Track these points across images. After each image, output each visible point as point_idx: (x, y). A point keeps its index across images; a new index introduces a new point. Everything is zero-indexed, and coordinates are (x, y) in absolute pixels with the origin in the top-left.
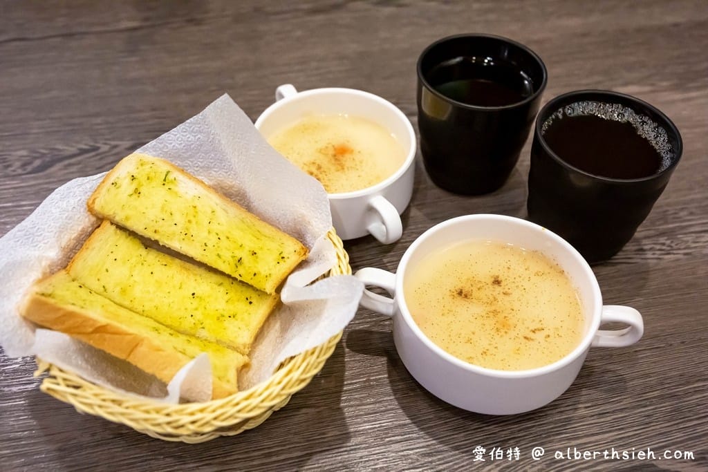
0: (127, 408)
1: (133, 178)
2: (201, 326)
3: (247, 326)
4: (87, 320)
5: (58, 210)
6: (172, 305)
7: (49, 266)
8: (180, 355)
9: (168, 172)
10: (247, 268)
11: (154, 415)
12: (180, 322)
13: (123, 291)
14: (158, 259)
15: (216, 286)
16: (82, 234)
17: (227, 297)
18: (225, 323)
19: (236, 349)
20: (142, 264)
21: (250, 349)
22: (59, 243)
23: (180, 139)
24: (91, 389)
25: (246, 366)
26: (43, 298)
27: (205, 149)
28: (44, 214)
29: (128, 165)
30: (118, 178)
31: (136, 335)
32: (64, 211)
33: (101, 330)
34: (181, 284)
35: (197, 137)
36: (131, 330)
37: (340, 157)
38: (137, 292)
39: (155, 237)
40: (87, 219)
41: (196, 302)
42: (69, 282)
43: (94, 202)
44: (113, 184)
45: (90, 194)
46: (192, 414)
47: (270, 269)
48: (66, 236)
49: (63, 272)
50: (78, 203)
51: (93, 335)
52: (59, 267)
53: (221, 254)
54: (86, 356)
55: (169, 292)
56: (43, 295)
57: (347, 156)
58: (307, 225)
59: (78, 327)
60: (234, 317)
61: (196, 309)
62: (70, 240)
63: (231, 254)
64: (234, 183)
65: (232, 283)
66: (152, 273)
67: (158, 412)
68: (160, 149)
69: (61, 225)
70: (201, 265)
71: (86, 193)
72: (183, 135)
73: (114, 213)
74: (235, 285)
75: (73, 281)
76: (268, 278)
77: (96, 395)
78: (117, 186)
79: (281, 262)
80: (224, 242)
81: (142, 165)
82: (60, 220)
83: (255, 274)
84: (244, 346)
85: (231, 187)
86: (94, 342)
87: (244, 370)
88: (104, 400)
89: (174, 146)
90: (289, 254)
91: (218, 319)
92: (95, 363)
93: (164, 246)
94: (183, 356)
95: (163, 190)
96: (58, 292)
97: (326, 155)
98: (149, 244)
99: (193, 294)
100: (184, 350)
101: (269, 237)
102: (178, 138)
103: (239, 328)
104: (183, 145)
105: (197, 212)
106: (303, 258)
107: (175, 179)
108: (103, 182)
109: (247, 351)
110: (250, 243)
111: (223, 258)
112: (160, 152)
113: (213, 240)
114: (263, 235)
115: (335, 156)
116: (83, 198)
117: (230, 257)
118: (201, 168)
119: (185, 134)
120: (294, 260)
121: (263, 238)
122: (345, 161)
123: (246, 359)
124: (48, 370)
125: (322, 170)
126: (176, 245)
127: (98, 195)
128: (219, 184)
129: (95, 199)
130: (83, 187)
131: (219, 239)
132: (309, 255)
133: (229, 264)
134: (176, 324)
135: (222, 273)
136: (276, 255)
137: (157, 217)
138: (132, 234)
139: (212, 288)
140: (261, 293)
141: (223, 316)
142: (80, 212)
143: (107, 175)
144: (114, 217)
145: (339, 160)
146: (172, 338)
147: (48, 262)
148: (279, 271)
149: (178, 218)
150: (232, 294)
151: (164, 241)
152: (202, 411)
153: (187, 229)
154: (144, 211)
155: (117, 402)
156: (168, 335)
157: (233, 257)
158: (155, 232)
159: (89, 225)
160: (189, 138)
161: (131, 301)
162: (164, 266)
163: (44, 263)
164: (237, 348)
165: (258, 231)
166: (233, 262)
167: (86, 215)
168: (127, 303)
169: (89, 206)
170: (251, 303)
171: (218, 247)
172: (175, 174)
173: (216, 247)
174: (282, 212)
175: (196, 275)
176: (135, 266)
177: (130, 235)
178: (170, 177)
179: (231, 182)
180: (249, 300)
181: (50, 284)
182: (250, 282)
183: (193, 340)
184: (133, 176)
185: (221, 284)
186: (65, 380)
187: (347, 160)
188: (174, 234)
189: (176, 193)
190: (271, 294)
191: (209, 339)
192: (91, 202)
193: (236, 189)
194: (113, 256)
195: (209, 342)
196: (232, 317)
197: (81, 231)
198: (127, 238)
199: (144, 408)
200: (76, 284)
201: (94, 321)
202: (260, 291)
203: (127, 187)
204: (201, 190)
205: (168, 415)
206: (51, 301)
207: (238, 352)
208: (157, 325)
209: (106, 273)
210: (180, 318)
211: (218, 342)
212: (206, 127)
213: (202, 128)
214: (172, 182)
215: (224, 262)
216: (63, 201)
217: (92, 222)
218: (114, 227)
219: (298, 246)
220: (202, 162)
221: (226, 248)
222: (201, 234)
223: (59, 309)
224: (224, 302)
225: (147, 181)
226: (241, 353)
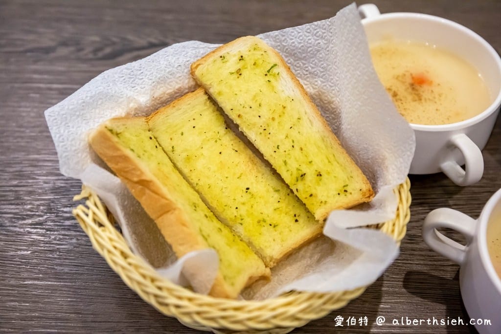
0: (130, 264)
1: (242, 58)
2: (241, 222)
3: (283, 241)
4: (136, 168)
5: (165, 63)
6: (224, 190)
7: (136, 109)
8: (200, 239)
9: (275, 65)
10: (306, 186)
11: (148, 282)
12: (224, 210)
13: (188, 159)
14: (232, 142)
15: (272, 190)
16: (178, 93)
17: (277, 205)
18: (263, 228)
19: (262, 258)
20: (216, 141)
21: (275, 264)
22: (152, 92)
23: (301, 38)
24: (110, 233)
25: (264, 279)
26: (109, 134)
27: (321, 56)
28: (153, 62)
29: (242, 45)
30: (228, 53)
31: (171, 202)
32: (170, 65)
33: (145, 184)
34: (242, 174)
35: (317, 42)
36: (169, 196)
37: (418, 87)
38: (199, 165)
39: (237, 121)
40: (187, 81)
41: (246, 197)
42: (145, 130)
43: (196, 67)
44: (221, 57)
45: (199, 58)
46: (180, 298)
47: (328, 197)
48: (162, 89)
49: (144, 119)
50: (185, 63)
51: (137, 185)
52: (144, 114)
53: (288, 162)
54: (126, 203)
55: (227, 178)
56: (111, 131)
57: (425, 87)
58: (384, 169)
59: (127, 172)
60: (274, 227)
61: (243, 204)
62: (164, 93)
63: (297, 166)
64: (334, 99)
65: (289, 195)
66: (220, 153)
67: (153, 280)
68: (280, 42)
69: (162, 77)
70: (268, 164)
71: (197, 57)
72: (305, 35)
73: (210, 84)
74: (290, 198)
75: (149, 131)
76: (323, 204)
77: (111, 240)
78: (224, 61)
79: (342, 195)
80: (297, 152)
81: (255, 49)
82: (163, 72)
83: (311, 195)
84: (271, 259)
85: (330, 103)
86: (134, 191)
87: (261, 282)
88: (115, 248)
89: (293, 43)
90: (354, 190)
91: (259, 222)
92: (131, 212)
93: (242, 133)
94: (204, 242)
95: (262, 80)
96: (127, 134)
97: (403, 83)
98: (231, 125)
99: (248, 189)
100: (209, 236)
101: (341, 165)
102: (301, 36)
103: (274, 240)
104: (302, 44)
105: (284, 113)
106: (366, 200)
107: (278, 74)
108: (214, 52)
109: (272, 264)
110: (320, 163)
111: (288, 166)
112: (279, 44)
113: (286, 145)
114: (336, 160)
115: (412, 85)
116: (192, 60)
117: (295, 169)
118: (310, 73)
119: (307, 34)
120: (356, 197)
121: (335, 163)
122: (423, 92)
123: (268, 271)
124: (87, 198)
125: (398, 97)
126: (252, 136)
127: (203, 63)
128: (320, 95)
129: (199, 65)
130: (197, 51)
131: (293, 146)
132: (374, 199)
133: (291, 175)
134: (219, 210)
135: (282, 180)
136: (339, 186)
137: (245, 102)
138: (220, 110)
139: (268, 191)
140: (310, 216)
141: (264, 221)
142: (183, 72)
143: (220, 48)
144: (210, 88)
145: (417, 90)
146: (205, 221)
147: (136, 106)
148: (337, 202)
149: (265, 112)
150: (283, 205)
151: (243, 128)
152: (190, 300)
153: (268, 126)
154: (237, 93)
155: (125, 256)
156: (203, 215)
157: (298, 170)
158: (239, 116)
159: (187, 87)
160: (310, 39)
161: (191, 171)
162: (234, 151)
163: (132, 105)
164: (264, 257)
165: (334, 155)
166: (295, 174)
167: (188, 77)
168: (186, 171)
169: (191, 69)
170: (296, 221)
171: (289, 154)
172: (281, 70)
173: (286, 153)
174: (366, 146)
175: (259, 172)
176: (209, 140)
177: (217, 110)
178: (275, 70)
179: (332, 97)
180: (297, 218)
181: (124, 125)
182: (304, 201)
183: (226, 231)
184: (242, 57)
185: (277, 191)
186: (94, 213)
187: (425, 91)
188: (254, 124)
189: (273, 87)
190: (318, 221)
191: (242, 236)
192: (194, 66)
193: (333, 106)
194: (193, 123)
195: (241, 240)
196: (273, 226)
197: (177, 89)
198: (214, 111)
199: (142, 271)
200: (150, 134)
201: (142, 173)
202: (311, 214)
203: (232, 64)
204: (297, 94)
205: (160, 288)
206: (115, 139)
207: (263, 261)
208: (200, 202)
209: (180, 135)
210: (226, 206)
211: (250, 244)
212: (330, 34)
213: (325, 34)
214: (274, 75)
215: (288, 171)
216: (175, 56)
217: (190, 85)
218: (206, 97)
219: (366, 187)
220: (313, 68)
221: (296, 159)
222: (279, 135)
223: (118, 149)
224: (272, 208)
225: (253, 66)
226: (265, 264)
